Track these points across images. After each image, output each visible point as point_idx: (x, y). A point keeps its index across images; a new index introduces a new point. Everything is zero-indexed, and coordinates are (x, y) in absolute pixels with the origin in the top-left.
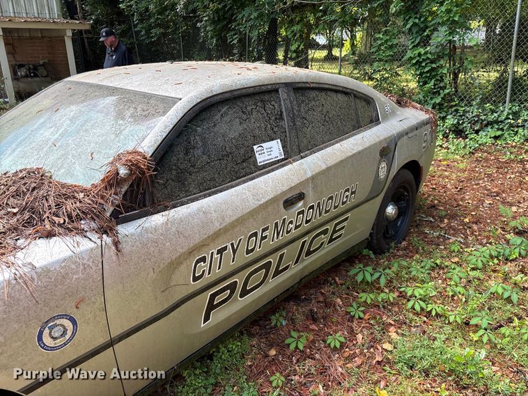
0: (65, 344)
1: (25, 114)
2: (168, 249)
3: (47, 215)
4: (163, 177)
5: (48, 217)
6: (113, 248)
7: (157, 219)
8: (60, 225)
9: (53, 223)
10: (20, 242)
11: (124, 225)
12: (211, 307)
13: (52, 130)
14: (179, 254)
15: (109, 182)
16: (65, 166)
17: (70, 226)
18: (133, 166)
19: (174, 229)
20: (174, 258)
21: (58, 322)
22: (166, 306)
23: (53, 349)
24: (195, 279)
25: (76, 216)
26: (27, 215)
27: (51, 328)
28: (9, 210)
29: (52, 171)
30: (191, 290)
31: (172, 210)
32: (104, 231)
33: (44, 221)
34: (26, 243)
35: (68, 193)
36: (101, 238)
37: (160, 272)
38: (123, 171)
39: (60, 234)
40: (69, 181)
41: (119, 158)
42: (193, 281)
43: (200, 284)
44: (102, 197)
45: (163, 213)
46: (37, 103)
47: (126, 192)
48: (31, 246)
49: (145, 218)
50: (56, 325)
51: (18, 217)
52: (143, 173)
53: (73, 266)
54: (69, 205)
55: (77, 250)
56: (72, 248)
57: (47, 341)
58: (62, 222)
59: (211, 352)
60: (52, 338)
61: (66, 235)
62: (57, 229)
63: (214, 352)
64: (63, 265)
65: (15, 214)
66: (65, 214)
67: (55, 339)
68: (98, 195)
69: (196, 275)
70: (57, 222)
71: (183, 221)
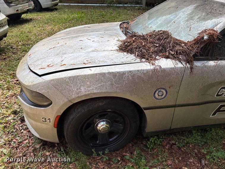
0: (161, 99)
1: (163, 8)
2: (212, 78)
3: (168, 50)
4: (221, 45)
5: (168, 51)
6: (190, 70)
7: (212, 63)
8: (172, 55)
9: (169, 53)
10: (157, 57)
11: (196, 61)
12: (218, 110)
13: (174, 16)
14: (215, 81)
15: (197, 41)
16: (178, 31)
17: (176, 56)
18: (211, 36)
19: (218, 70)
20: (213, 82)
21: (162, 90)
22: (201, 101)
23: (157, 99)
24: (218, 95)
25: (179, 52)
26: (161, 48)
27: (159, 91)
28: (155, 44)
29: (172, 33)
30: (214, 99)
31: (220, 61)
32: (188, 61)
33: (166, 51)
34: (159, 58)
35: (178, 43)
36: (186, 64)
37: (205, 86)
38: (206, 37)
39: (171, 58)
40: (178, 38)
41: (205, 31)
42: (216, 96)
43: (219, 98)
44: (192, 47)
45: (215, 61)
46: (168, 5)
47: (202, 47)
48: (160, 60)
49: (206, 61)
50: (161, 91)
51: (158, 48)
52: (214, 40)
53: (173, 72)
54: (178, 48)
55: (176, 66)
56: (175, 65)
57: (156, 95)
58: (173, 53)
59: (207, 129)
60: (158, 95)
61: (173, 59)
62: (171, 56)
63: (208, 130)
64: (170, 70)
65: (157, 46)
66: (175, 51)
67: (159, 96)
68: (190, 46)
69: (219, 94)
70: (171, 53)
71: (223, 67)
